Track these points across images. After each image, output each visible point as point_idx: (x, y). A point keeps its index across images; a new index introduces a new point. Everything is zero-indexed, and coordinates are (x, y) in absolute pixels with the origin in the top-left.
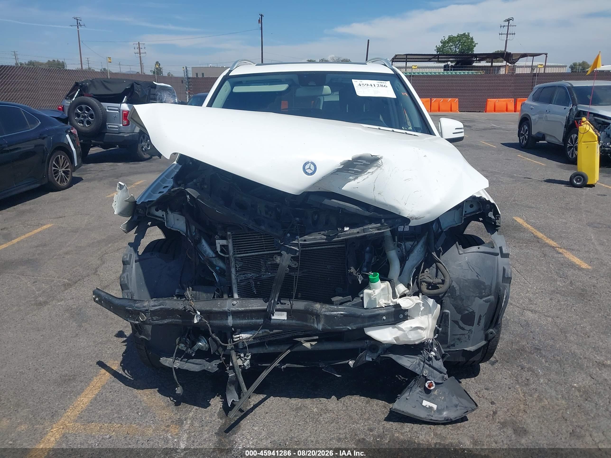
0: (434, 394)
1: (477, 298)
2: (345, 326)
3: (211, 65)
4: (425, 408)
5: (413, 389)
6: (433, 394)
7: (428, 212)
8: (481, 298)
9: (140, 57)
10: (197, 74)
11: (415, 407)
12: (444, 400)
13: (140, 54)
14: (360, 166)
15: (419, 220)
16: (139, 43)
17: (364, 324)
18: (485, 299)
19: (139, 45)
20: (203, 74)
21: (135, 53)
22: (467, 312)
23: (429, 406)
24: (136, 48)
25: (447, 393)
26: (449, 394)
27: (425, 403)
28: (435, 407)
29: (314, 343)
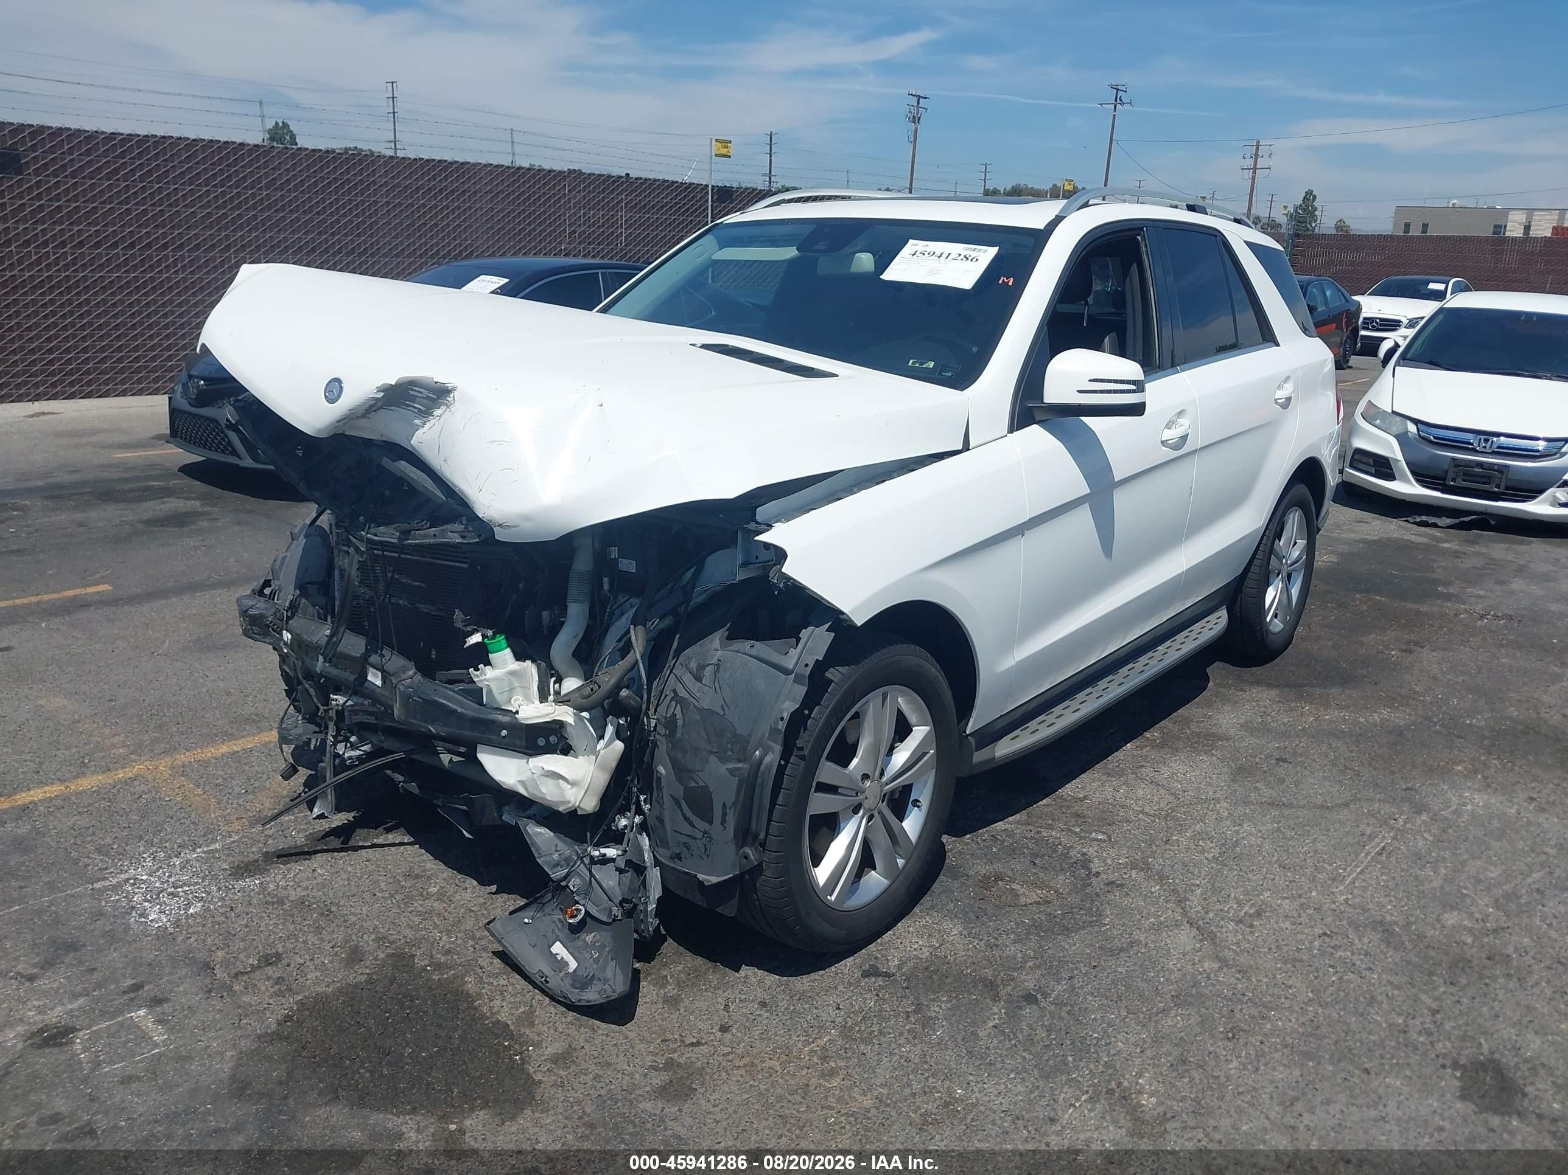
0: (584, 940)
1: (713, 758)
2: (425, 722)
3: (1455, 201)
4: (553, 959)
5: (548, 909)
6: (583, 937)
7: (527, 518)
8: (724, 760)
9: (1254, 178)
10: (1407, 225)
11: (534, 947)
12: (596, 961)
13: (1254, 172)
14: (421, 400)
15: (507, 531)
16: (1258, 142)
17: (462, 732)
18: (730, 766)
19: (1257, 149)
20: (1425, 226)
21: (1243, 169)
22: (693, 784)
23: (562, 958)
24: (1248, 155)
25: (607, 949)
26: (609, 951)
27: (558, 948)
28: (573, 965)
29: (456, 759)
